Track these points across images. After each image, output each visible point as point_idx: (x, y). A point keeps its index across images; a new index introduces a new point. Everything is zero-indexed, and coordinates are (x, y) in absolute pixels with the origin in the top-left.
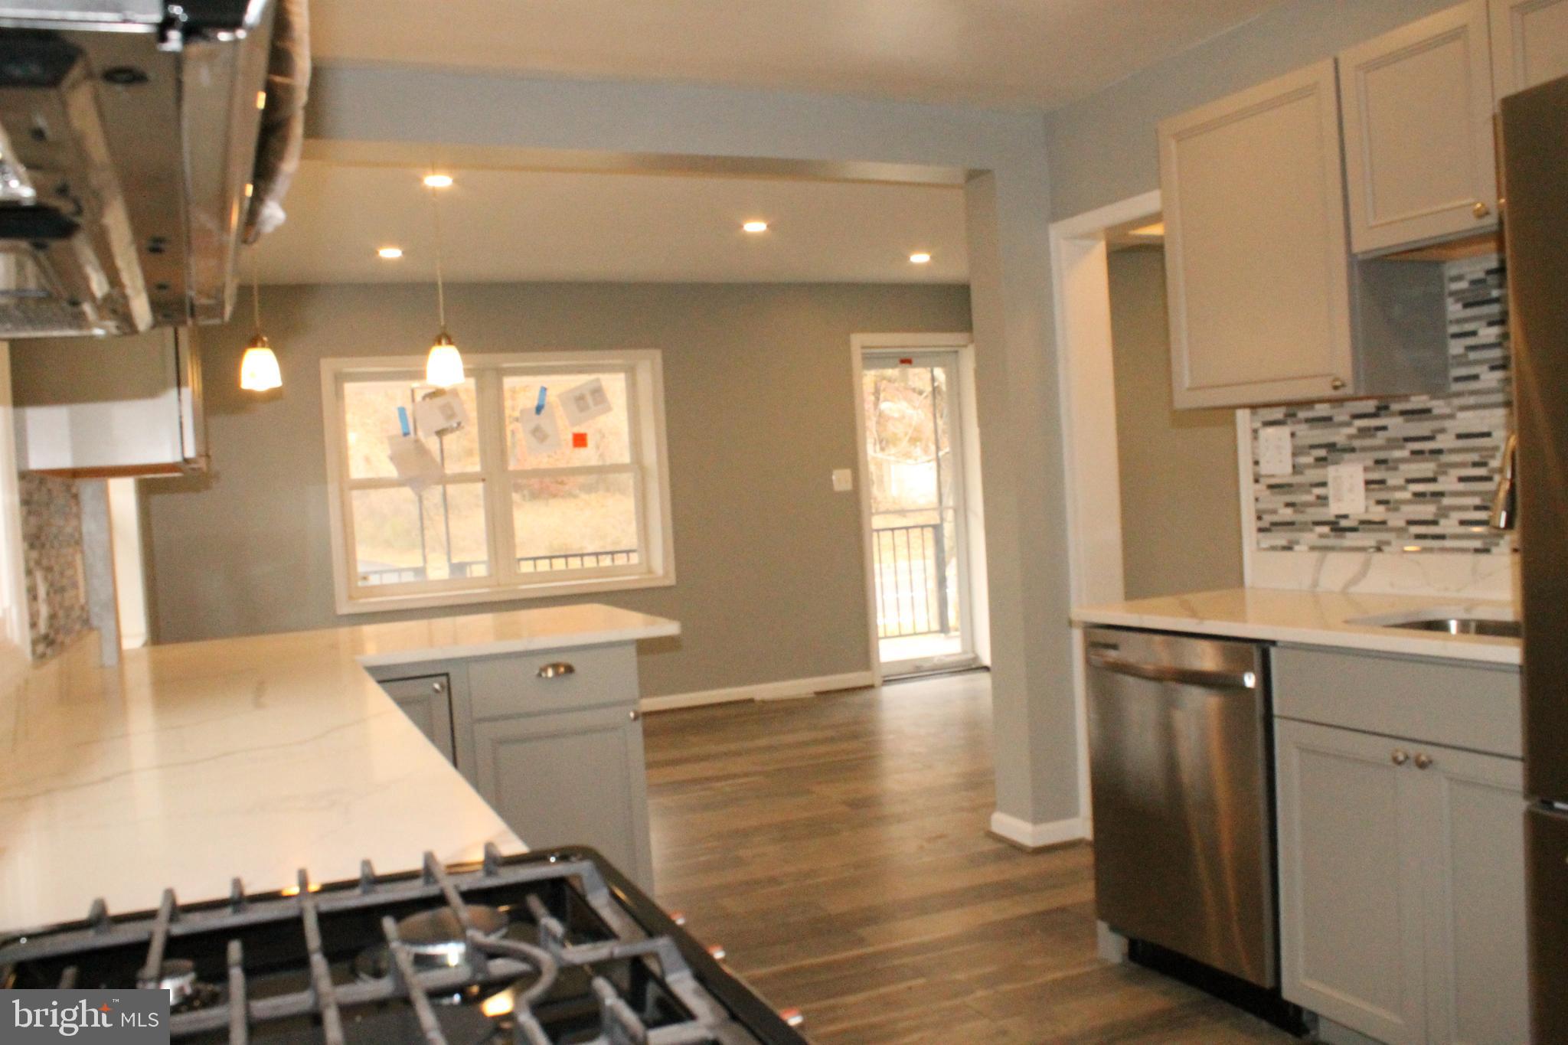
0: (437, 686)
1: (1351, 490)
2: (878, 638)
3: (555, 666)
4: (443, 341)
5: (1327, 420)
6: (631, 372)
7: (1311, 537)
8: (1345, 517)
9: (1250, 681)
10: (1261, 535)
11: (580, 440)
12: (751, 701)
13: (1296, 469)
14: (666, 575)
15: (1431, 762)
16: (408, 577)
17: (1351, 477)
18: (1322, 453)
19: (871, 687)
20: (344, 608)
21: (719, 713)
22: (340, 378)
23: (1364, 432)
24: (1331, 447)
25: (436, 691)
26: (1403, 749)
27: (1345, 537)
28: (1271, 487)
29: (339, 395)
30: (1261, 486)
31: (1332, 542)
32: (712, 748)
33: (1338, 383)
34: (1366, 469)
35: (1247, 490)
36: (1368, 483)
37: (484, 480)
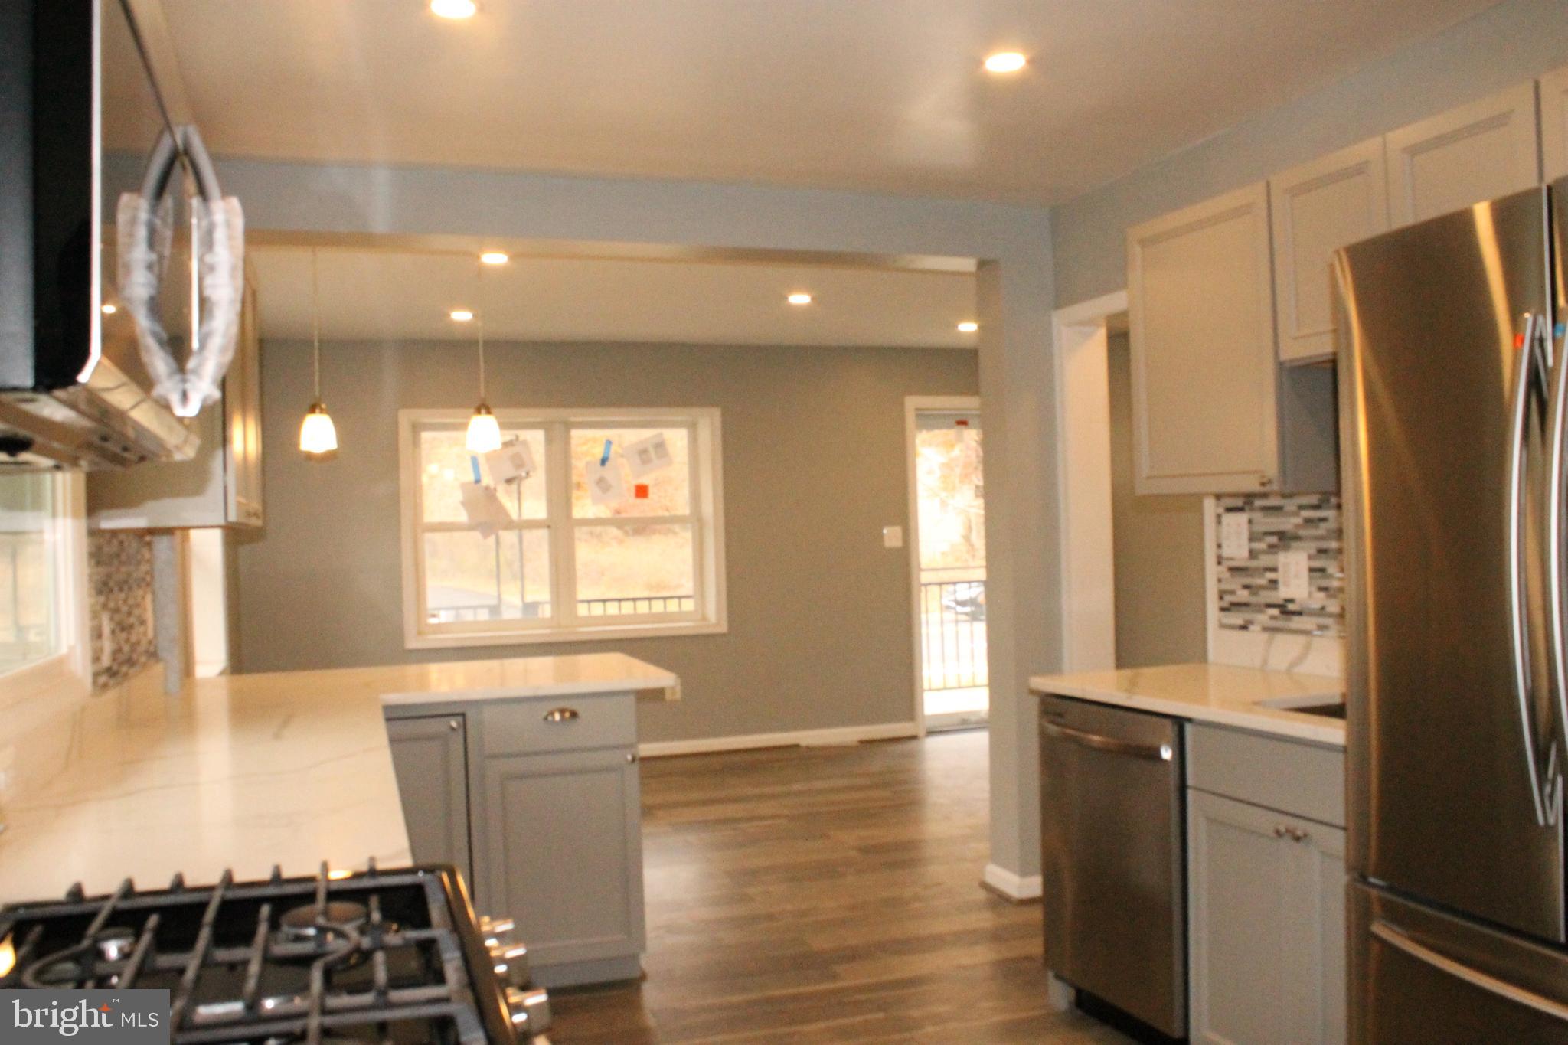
0: (454, 724)
1: (1297, 576)
2: (923, 691)
3: (562, 711)
4: (483, 411)
5: (1277, 509)
6: (692, 427)
7: (1264, 618)
8: (1291, 601)
9: (1167, 754)
10: (1223, 614)
11: (642, 491)
12: (797, 746)
13: (1253, 554)
14: (718, 624)
15: (1305, 835)
16: (484, 615)
17: (1297, 564)
18: (1274, 540)
19: (914, 738)
20: (412, 643)
21: (764, 757)
22: (416, 428)
23: (1308, 521)
24: (1281, 535)
25: (453, 729)
26: (1284, 822)
27: (1290, 620)
28: (1232, 569)
29: (416, 442)
30: (1223, 569)
31: (1280, 624)
32: (750, 791)
33: (1265, 480)
34: (1310, 557)
35: (1212, 571)
36: (1312, 570)
37: (549, 527)
